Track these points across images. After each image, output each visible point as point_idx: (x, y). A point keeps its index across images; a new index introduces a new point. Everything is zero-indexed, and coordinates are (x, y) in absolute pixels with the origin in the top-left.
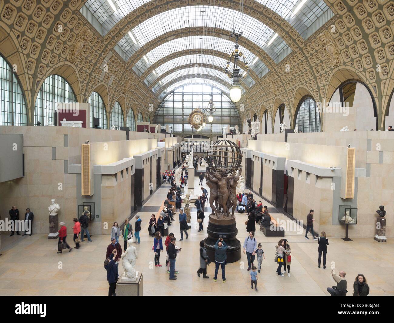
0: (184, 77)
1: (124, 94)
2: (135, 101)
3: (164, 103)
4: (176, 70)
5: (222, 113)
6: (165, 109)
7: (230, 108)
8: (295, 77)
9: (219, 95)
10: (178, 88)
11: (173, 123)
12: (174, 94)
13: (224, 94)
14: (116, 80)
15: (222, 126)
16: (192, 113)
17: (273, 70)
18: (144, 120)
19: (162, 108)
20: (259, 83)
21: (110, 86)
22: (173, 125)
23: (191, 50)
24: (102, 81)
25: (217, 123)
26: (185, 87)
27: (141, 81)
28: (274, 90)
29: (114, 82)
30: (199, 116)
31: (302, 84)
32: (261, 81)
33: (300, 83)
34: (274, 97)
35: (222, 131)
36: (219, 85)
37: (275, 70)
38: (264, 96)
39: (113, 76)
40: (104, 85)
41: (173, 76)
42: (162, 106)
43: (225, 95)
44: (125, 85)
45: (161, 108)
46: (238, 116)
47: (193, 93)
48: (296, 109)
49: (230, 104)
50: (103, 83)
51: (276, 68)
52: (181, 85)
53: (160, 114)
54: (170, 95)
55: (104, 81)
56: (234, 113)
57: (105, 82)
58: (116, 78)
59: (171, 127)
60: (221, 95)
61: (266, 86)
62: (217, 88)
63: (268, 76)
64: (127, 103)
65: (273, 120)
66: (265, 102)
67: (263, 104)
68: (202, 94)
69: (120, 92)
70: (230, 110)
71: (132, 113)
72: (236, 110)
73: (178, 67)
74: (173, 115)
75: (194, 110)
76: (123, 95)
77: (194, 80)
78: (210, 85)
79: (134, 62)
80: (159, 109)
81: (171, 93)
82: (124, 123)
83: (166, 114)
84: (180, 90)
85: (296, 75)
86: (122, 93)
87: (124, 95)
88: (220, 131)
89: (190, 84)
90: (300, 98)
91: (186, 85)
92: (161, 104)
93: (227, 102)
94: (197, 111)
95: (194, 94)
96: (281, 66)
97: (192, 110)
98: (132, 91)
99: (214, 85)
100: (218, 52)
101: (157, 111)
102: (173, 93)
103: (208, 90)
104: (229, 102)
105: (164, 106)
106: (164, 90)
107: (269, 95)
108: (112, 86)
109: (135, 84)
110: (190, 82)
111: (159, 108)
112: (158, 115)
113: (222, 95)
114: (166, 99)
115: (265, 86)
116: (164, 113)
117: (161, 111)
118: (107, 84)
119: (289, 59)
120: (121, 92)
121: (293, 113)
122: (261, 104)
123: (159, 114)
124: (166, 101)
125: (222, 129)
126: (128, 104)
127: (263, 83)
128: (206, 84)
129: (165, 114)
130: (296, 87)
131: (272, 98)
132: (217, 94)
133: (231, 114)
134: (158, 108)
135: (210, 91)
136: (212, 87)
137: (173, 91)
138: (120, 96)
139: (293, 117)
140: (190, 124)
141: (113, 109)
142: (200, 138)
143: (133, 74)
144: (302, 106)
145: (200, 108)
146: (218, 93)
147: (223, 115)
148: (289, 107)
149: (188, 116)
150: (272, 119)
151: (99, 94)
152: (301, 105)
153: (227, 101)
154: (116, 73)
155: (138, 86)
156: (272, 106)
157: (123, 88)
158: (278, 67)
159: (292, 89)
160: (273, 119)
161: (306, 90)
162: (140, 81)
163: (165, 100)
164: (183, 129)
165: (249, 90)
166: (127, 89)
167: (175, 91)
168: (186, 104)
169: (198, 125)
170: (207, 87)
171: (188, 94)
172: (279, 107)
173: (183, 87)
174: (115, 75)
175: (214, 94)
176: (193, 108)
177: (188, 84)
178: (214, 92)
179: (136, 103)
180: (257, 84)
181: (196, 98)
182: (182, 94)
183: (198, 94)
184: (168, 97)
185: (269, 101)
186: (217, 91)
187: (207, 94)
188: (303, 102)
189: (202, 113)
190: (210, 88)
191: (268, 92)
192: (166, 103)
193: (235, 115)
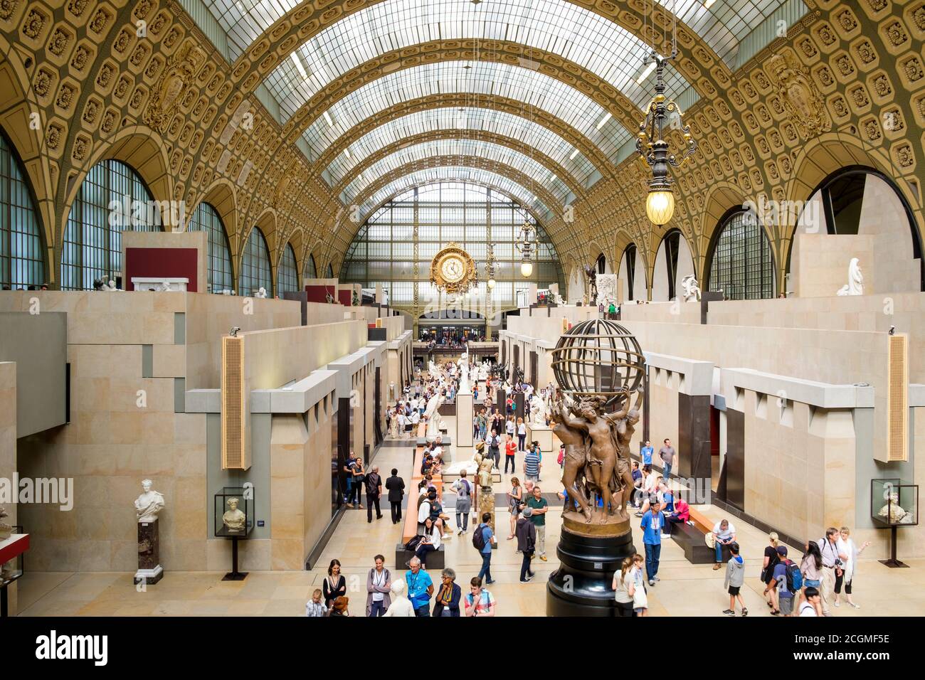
0: (420, 165)
1: (274, 208)
2: (298, 225)
3: (367, 228)
4: (400, 147)
5: (514, 254)
6: (369, 244)
8: (707, 162)
9: (507, 208)
10: (404, 191)
11: (392, 281)
12: (392, 207)
13: (518, 206)
14: (256, 172)
15: (515, 287)
16: (440, 255)
18: (319, 274)
19: (363, 242)
20: (613, 177)
21: (242, 188)
22: (390, 286)
23: (441, 98)
24: (222, 176)
25: (502, 278)
26: (420, 190)
27: (316, 175)
29: (251, 179)
30: (457, 261)
31: (725, 179)
32: (618, 172)
33: (721, 177)
35: (515, 299)
36: (506, 183)
38: (624, 210)
39: (248, 162)
40: (227, 185)
41: (392, 162)
42: (361, 237)
43: (521, 207)
44: (275, 184)
45: (360, 241)
46: (557, 262)
47: (440, 203)
48: (709, 241)
49: (535, 230)
50: (224, 181)
52: (411, 183)
53: (356, 258)
54: (382, 210)
55: (226, 175)
56: (544, 252)
57: (229, 179)
58: (255, 167)
59: (386, 290)
60: (510, 207)
61: (632, 184)
62: (502, 191)
64: (279, 231)
65: (650, 270)
66: (627, 224)
67: (621, 229)
68: (465, 206)
69: (264, 202)
72: (550, 246)
73: (407, 138)
74: (392, 261)
75: (444, 247)
76: (270, 209)
77: (443, 171)
78: (482, 184)
79: (301, 127)
80: (354, 245)
81: (386, 205)
83: (372, 258)
84: (409, 196)
85: (710, 157)
86: (269, 206)
87: (274, 211)
88: (511, 299)
89: (432, 182)
90: (720, 213)
91: (423, 184)
92: (361, 233)
94: (452, 249)
95: (444, 207)
97: (438, 248)
98: (291, 200)
99: (495, 183)
100: (508, 102)
101: (351, 251)
102: (390, 205)
103: (477, 195)
105: (367, 236)
106: (368, 196)
107: (638, 207)
108: (245, 187)
109: (299, 181)
110: (434, 177)
111: (355, 242)
112: (351, 260)
113: (513, 208)
115: (628, 184)
116: (367, 255)
117: (360, 252)
118: (235, 183)
119: (693, 117)
120: (267, 202)
121: (703, 251)
122: (618, 230)
123: (353, 258)
124: (373, 224)
125: (515, 293)
126: (283, 234)
127: (622, 178)
128: (473, 182)
129: (369, 258)
130: (708, 186)
132: (501, 205)
133: (537, 256)
134: (353, 241)
135: (483, 198)
136: (489, 190)
137: (390, 200)
138: (263, 213)
139: (702, 261)
140: (434, 283)
141: (246, 246)
143: (296, 156)
144: (726, 234)
145: (458, 242)
146: (503, 203)
147: (518, 259)
148: (690, 236)
149: (430, 261)
150: (647, 268)
151: (213, 208)
152: (722, 232)
154: (256, 155)
155: (306, 188)
156: (647, 233)
157: (272, 193)
160: (650, 268)
161: (735, 193)
162: (313, 174)
163: (369, 221)
164: (416, 295)
165: (585, 195)
166: (280, 194)
167: (396, 199)
168: (424, 232)
169: (454, 284)
170: (476, 188)
171: (429, 205)
172: (664, 237)
173: (416, 189)
174: (253, 160)
175: (495, 205)
176: (440, 242)
177: (427, 183)
178: (493, 200)
179: (302, 229)
180: (608, 180)
181: (448, 215)
182: (414, 207)
183: (452, 205)
184: (378, 215)
185: (637, 222)
186: (501, 197)
187: (476, 205)
188: (727, 224)
189: (464, 255)
190: (485, 190)
191: (637, 198)
192: (372, 228)
193: (547, 259)
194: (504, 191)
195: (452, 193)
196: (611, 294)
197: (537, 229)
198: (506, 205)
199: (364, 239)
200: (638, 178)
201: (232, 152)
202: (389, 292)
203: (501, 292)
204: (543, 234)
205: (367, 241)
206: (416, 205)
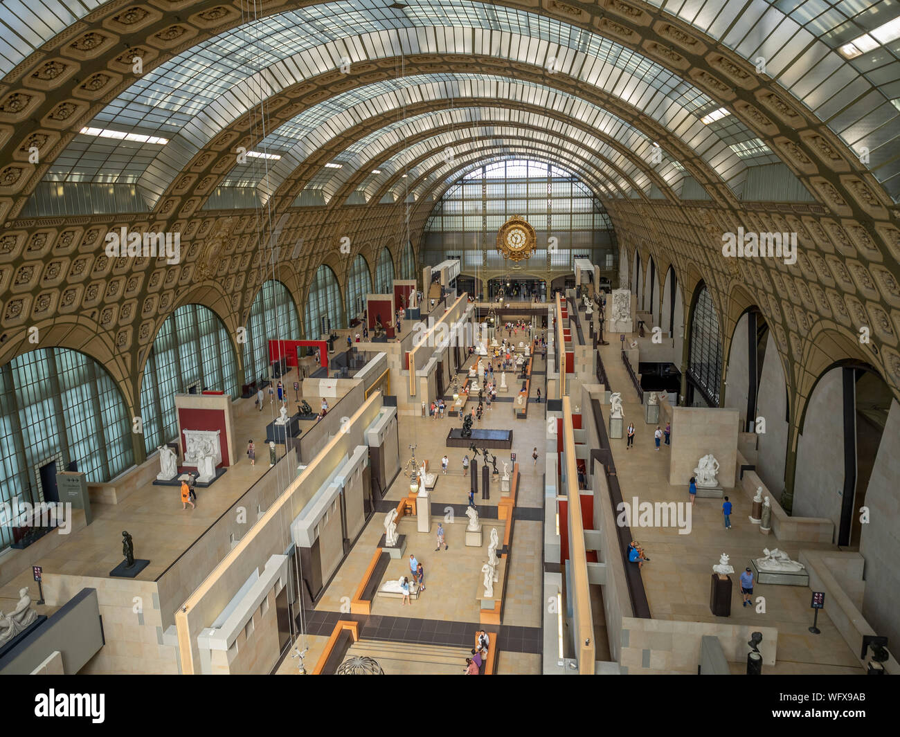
3: (442, 204)
5: (573, 225)
6: (444, 217)
7: (591, 211)
9: (566, 182)
10: (472, 170)
11: (464, 249)
12: (463, 184)
13: (577, 180)
15: (572, 252)
16: (505, 227)
19: (439, 216)
22: (462, 254)
25: (561, 246)
26: (488, 168)
30: (520, 232)
35: (572, 265)
42: (437, 212)
43: (579, 181)
45: (437, 216)
46: (611, 231)
47: (506, 179)
49: (592, 202)
53: (433, 230)
54: (454, 188)
56: (600, 222)
59: (459, 257)
60: (569, 182)
62: (561, 168)
68: (528, 181)
70: (592, 215)
72: (606, 216)
74: (464, 232)
75: (509, 218)
78: (544, 162)
80: (431, 219)
81: (458, 183)
83: (447, 230)
84: (478, 174)
88: (569, 265)
91: (489, 163)
92: (437, 208)
93: (583, 198)
94: (516, 221)
95: (509, 183)
97: (504, 220)
101: (428, 224)
102: (461, 182)
103: (538, 171)
104: (588, 197)
105: (442, 211)
111: (433, 215)
112: (429, 233)
113: (572, 182)
114: (446, 196)
116: (443, 228)
117: (436, 224)
123: (431, 230)
124: (447, 200)
125: (573, 259)
129: (444, 230)
132: (561, 180)
133: (593, 226)
134: (431, 216)
135: (544, 174)
136: (550, 165)
137: (461, 179)
140: (500, 251)
145: (522, 214)
146: (563, 177)
147: (575, 228)
149: (496, 232)
153: (584, 195)
163: (443, 198)
164: (485, 260)
167: (467, 177)
168: (492, 206)
169: (518, 252)
170: (539, 164)
171: (495, 181)
173: (484, 167)
175: (555, 180)
176: (506, 215)
178: (554, 175)
181: (513, 190)
182: (482, 184)
183: (517, 181)
184: (452, 192)
186: (561, 172)
187: (539, 180)
189: (527, 226)
190: (546, 166)
192: (447, 203)
193: (603, 228)
195: (517, 170)
198: (565, 180)
199: (440, 213)
202: (462, 259)
203: (560, 259)
204: (600, 205)
205: (442, 216)
206: (484, 182)
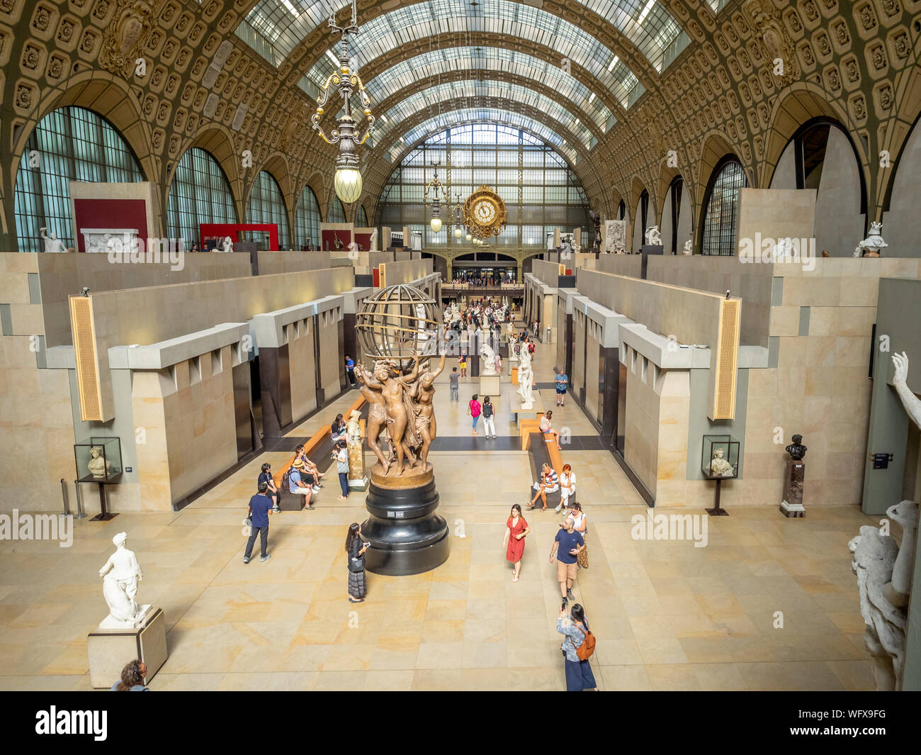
0: (447, 106)
1: (283, 151)
2: (316, 168)
3: (401, 171)
4: (421, 88)
5: (546, 198)
6: (403, 186)
7: (565, 183)
8: (701, 108)
9: (539, 151)
10: (436, 133)
11: (424, 224)
12: (424, 149)
13: (550, 149)
14: (254, 115)
15: (545, 230)
16: (473, 197)
17: (653, 90)
18: (348, 215)
19: (397, 184)
20: (626, 121)
21: (239, 132)
22: (423, 229)
23: (453, 36)
24: (212, 120)
25: (532, 222)
26: (453, 131)
28: (658, 142)
29: (250, 122)
30: (489, 204)
31: (717, 126)
32: (629, 117)
33: (713, 125)
34: (660, 159)
35: (545, 243)
36: (537, 127)
37: (657, 89)
38: (637, 155)
39: (241, 105)
40: (219, 130)
41: (417, 102)
42: (395, 180)
43: (553, 150)
44: (281, 127)
45: (394, 184)
46: (586, 206)
47: (473, 145)
48: (705, 189)
49: (566, 174)
50: (215, 126)
51: (659, 84)
52: (443, 124)
53: (390, 200)
54: (414, 153)
55: (217, 118)
56: (574, 196)
57: (221, 123)
58: (253, 111)
59: (420, 232)
60: (542, 150)
61: (641, 129)
62: (533, 134)
63: (644, 103)
64: (292, 176)
65: (659, 216)
66: (640, 170)
67: (636, 175)
68: (497, 148)
69: (269, 146)
70: (566, 188)
71: (312, 199)
72: (581, 190)
73: (426, 78)
74: (425, 204)
75: (476, 189)
76: (278, 153)
77: (473, 113)
78: (514, 127)
79: (301, 67)
80: (387, 187)
81: (419, 147)
82: (288, 225)
83: (406, 201)
84: (441, 138)
85: (703, 103)
86: (276, 149)
87: (283, 156)
88: (542, 243)
89: (464, 124)
90: (714, 161)
91: (455, 126)
92: (395, 175)
93: (556, 169)
94: (484, 192)
95: (476, 150)
96: (668, 79)
97: (471, 191)
98: (304, 143)
99: (526, 125)
101: (385, 194)
102: (422, 147)
103: (509, 137)
104: (562, 168)
105: (401, 179)
106: (397, 138)
107: (648, 153)
108: (244, 131)
110: (465, 119)
111: (390, 184)
112: (385, 203)
113: (545, 151)
114: (404, 163)
115: (639, 128)
116: (401, 198)
117: (394, 194)
118: (230, 128)
119: (686, 61)
120: (273, 145)
121: (700, 200)
122: (633, 176)
123: (387, 201)
124: (407, 167)
125: (546, 236)
126: (298, 178)
127: (633, 122)
128: (505, 124)
129: (403, 201)
130: (703, 134)
131: (656, 161)
132: (533, 149)
133: (568, 200)
134: (387, 184)
135: (515, 141)
136: (521, 132)
137: (422, 142)
138: (270, 157)
139: (699, 209)
140: (466, 227)
141: (253, 190)
142: (494, 260)
143: (301, 99)
144: (718, 183)
145: (491, 185)
146: (535, 146)
147: (549, 202)
148: (690, 183)
149: (462, 204)
150: (656, 214)
151: (208, 153)
152: (716, 180)
153: (558, 166)
154: (250, 98)
156: (656, 180)
157: (278, 137)
158: (663, 83)
159: (696, 138)
160: (658, 214)
161: (725, 141)
163: (402, 164)
164: (449, 236)
165: (605, 140)
166: (288, 138)
167: (429, 141)
168: (455, 176)
169: (486, 227)
170: (508, 130)
171: (461, 147)
172: (671, 184)
173: (448, 131)
174: (249, 102)
175: (527, 148)
176: (473, 185)
177: (459, 124)
178: (525, 143)
179: (321, 172)
180: (622, 124)
181: (481, 158)
182: (446, 149)
183: (485, 148)
184: (411, 157)
185: (648, 168)
186: (533, 140)
187: (509, 148)
188: (720, 173)
189: (497, 198)
190: (516, 132)
191: (647, 144)
192: (406, 171)
193: (578, 202)
194: (536, 134)
195: (485, 135)
196: (619, 239)
197: (568, 173)
198: (537, 148)
199: (398, 181)
200: (646, 123)
201: (220, 96)
202: (423, 235)
203: (531, 236)
204: (574, 177)
205: (401, 184)
206: (449, 148)
